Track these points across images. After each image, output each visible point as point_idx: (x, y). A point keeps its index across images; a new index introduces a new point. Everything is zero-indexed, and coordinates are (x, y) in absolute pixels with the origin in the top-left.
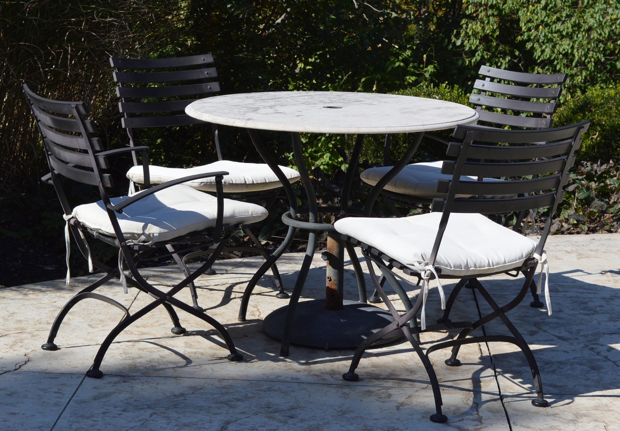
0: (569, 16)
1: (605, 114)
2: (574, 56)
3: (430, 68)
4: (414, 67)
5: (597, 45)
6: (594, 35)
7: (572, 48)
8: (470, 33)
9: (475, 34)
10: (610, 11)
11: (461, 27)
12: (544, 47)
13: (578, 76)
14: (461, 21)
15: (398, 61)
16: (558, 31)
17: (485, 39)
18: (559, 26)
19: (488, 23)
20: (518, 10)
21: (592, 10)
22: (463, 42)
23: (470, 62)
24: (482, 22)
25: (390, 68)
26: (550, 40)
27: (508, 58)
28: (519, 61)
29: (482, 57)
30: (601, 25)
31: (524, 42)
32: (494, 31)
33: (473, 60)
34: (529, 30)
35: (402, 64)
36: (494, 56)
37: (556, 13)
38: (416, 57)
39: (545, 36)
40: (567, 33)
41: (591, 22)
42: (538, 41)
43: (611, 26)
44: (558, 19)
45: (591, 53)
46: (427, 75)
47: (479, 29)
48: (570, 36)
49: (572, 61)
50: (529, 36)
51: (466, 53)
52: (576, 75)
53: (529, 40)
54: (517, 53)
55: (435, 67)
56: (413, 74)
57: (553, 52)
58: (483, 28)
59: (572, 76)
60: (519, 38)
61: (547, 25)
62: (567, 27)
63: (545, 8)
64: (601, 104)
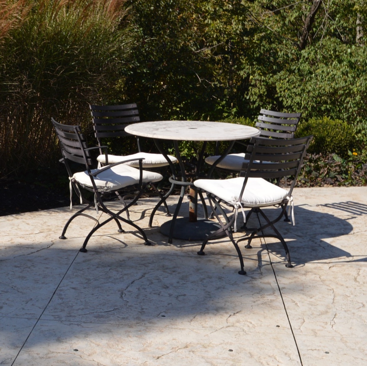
0: (299, 86)
1: (317, 131)
2: (302, 104)
3: (235, 110)
4: (227, 109)
5: (313, 99)
6: (311, 94)
7: (301, 100)
8: (253, 93)
9: (255, 94)
10: (318, 83)
11: (249, 90)
12: (288, 100)
13: (304, 113)
14: (248, 88)
15: (220, 106)
16: (294, 93)
17: (260, 96)
18: (295, 90)
19: (262, 88)
20: (275, 83)
21: (310, 83)
22: (250, 97)
23: (253, 107)
24: (259, 88)
25: (216, 110)
26: (291, 97)
27: (271, 105)
28: (276, 106)
29: (259, 104)
30: (314, 90)
31: (278, 98)
32: (264, 92)
33: (255, 106)
34: (281, 92)
35: (221, 108)
36: (264, 104)
37: (293, 84)
38: (228, 104)
39: (288, 95)
40: (299, 93)
41: (310, 88)
42: (285, 97)
43: (319, 90)
44: (294, 87)
45: (310, 102)
46: (233, 113)
47: (258, 91)
48: (300, 95)
49: (301, 106)
50: (281, 95)
51: (251, 102)
53: (281, 96)
54: (275, 103)
55: (237, 109)
56: (226, 112)
57: (292, 102)
58: (259, 91)
60: (276, 96)
61: (289, 89)
62: (298, 90)
63: (288, 82)
64: (316, 127)
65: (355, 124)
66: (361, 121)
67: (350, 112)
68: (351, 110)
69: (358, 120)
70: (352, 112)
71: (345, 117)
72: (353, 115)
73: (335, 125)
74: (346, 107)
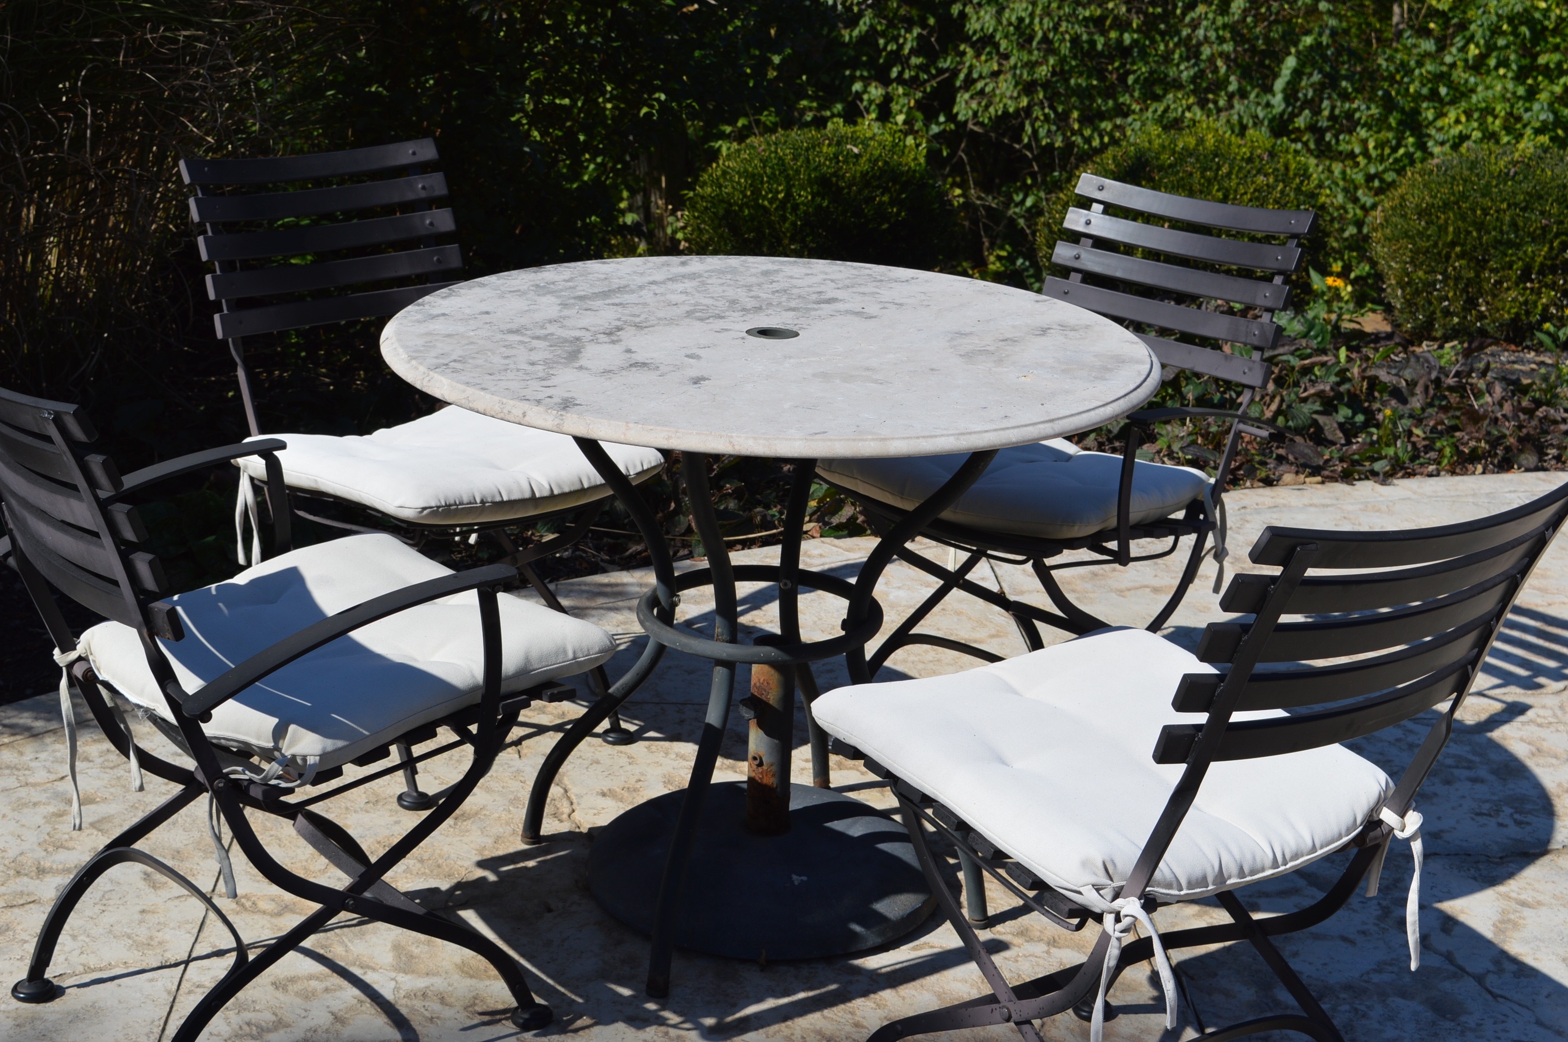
5: (1074, 10)
7: (1032, 15)
13: (1041, 64)
23: (851, 37)
27: (916, 31)
29: (872, 27)
33: (856, 33)
45: (1064, 24)
49: (1030, 39)
52: (1037, 64)
59: (1031, 66)
64: (1171, 166)
65: (1221, 103)
66: (1243, 95)
67: (1204, 57)
68: (1206, 51)
69: (1233, 87)
70: (1211, 60)
71: (1185, 75)
72: (1216, 70)
73: (1250, 160)
74: (1189, 37)
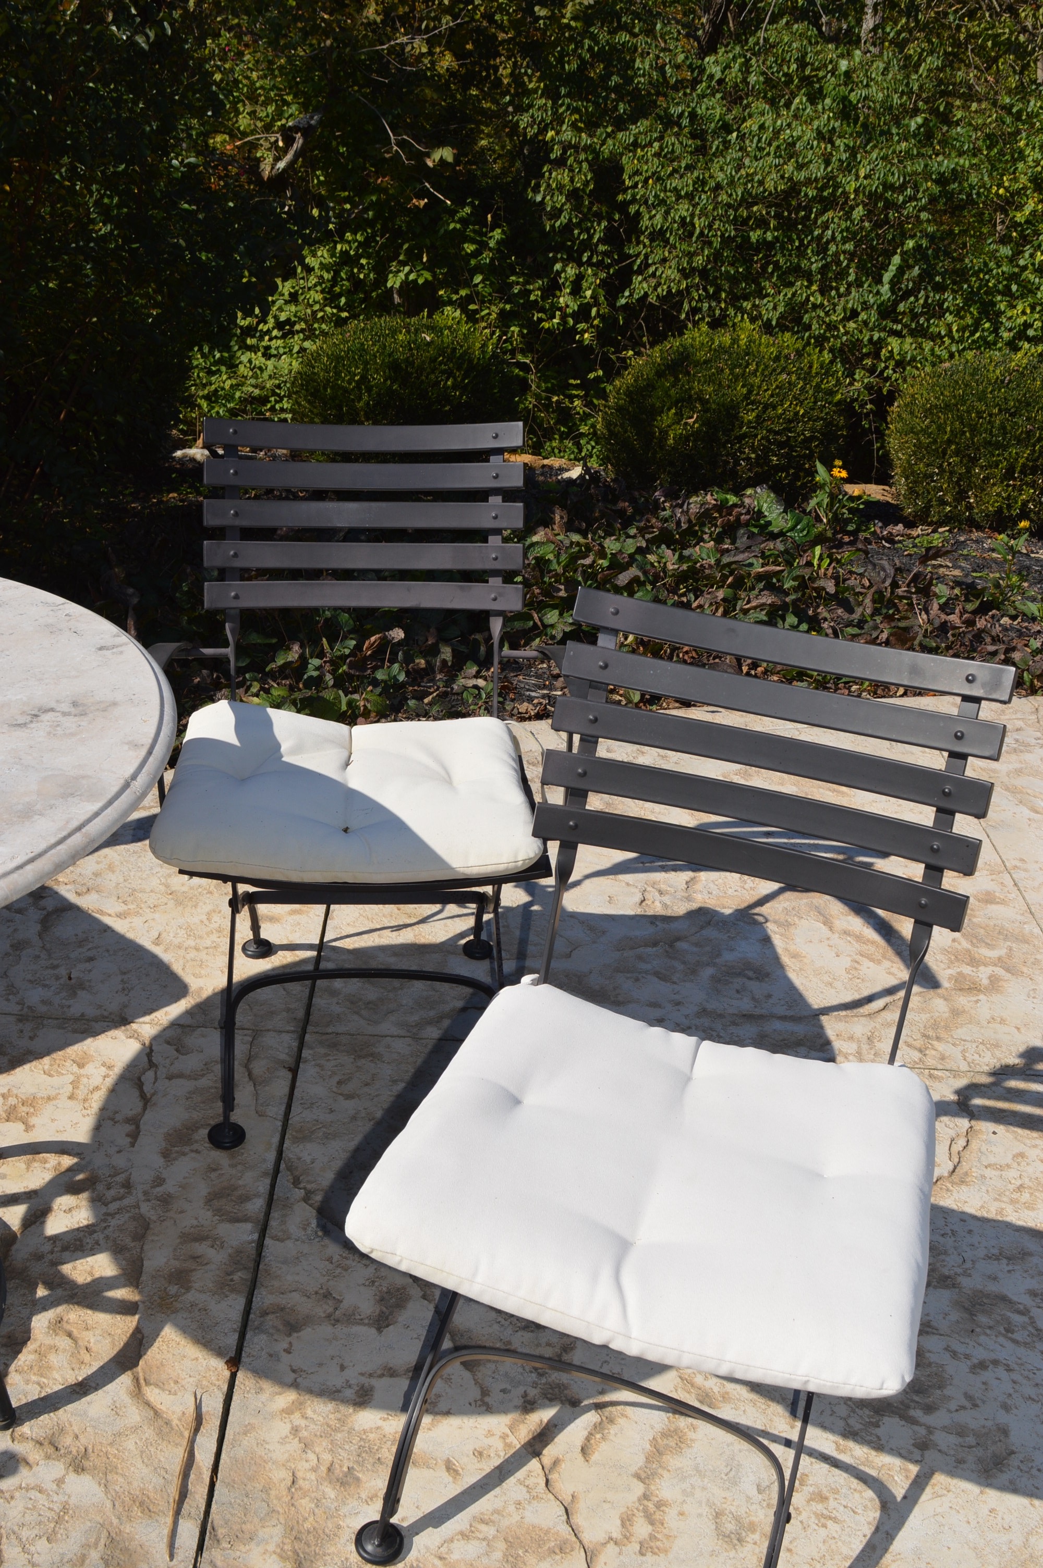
0: (689, 168)
2: (693, 225)
3: (497, 234)
4: (474, 231)
5: (726, 211)
6: (723, 197)
7: (692, 215)
8: (554, 186)
9: (560, 188)
10: (747, 161)
11: (543, 176)
12: (654, 212)
13: (698, 255)
14: (542, 168)
15: (453, 221)
16: (676, 190)
17: (574, 195)
18: (675, 182)
19: (580, 171)
20: (622, 154)
21: (721, 160)
22: (544, 198)
23: (553, 226)
24: (571, 170)
25: (442, 231)
26: (663, 202)
27: (604, 224)
28: (620, 226)
29: (570, 220)
30: (732, 183)
31: (626, 204)
32: (586, 183)
33: (558, 224)
34: (635, 186)
35: (458, 226)
36: (585, 218)
37: (672, 161)
38: (478, 217)
39: (656, 196)
40: (687, 193)
41: (720, 176)
42: (646, 202)
43: (746, 184)
44: (675, 171)
45: (717, 223)
46: (492, 244)
47: (567, 180)
48: (690, 197)
49: (691, 234)
50: (634, 196)
51: (546, 213)
52: (695, 254)
53: (634, 200)
54: (617, 217)
55: (503, 232)
56: (473, 241)
57: (665, 219)
58: (572, 181)
59: (691, 255)
60: (620, 198)
61: (659, 179)
62: (686, 183)
63: (657, 155)
65: (842, 290)
66: (859, 285)
67: (830, 253)
68: (833, 248)
69: (851, 278)
70: (836, 254)
71: (814, 266)
72: (839, 263)
74: (820, 237)
